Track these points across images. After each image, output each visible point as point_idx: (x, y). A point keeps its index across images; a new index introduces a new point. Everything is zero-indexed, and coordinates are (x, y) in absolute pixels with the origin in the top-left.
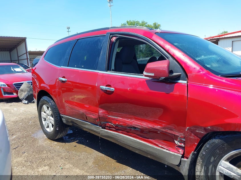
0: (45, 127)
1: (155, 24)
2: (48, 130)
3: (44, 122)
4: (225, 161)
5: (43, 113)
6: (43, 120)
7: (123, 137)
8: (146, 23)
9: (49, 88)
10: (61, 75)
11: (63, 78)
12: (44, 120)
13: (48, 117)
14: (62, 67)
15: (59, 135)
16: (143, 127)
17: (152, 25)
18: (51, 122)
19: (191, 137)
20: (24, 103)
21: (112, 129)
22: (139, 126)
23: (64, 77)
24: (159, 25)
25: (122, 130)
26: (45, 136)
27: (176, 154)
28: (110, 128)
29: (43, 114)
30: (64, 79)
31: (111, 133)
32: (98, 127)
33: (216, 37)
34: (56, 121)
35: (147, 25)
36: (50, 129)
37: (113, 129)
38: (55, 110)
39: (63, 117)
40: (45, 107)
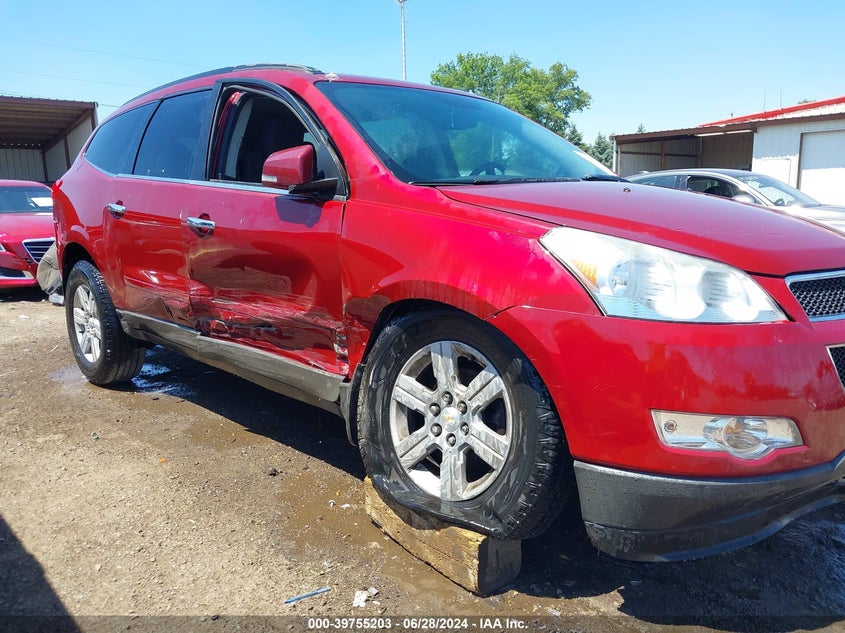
0: (83, 351)
1: (557, 69)
2: (90, 358)
3: (80, 337)
4: (407, 375)
5: (77, 310)
6: (78, 330)
7: (243, 350)
8: (526, 64)
9: (87, 237)
10: (113, 197)
11: (117, 204)
12: (82, 332)
13: (91, 320)
14: (119, 175)
15: (115, 369)
16: (275, 318)
17: (548, 72)
18: (95, 336)
19: (354, 329)
20: (54, 304)
21: (224, 335)
22: (269, 317)
23: (120, 203)
24: (574, 74)
25: (244, 337)
26: (84, 377)
27: (335, 376)
28: (218, 333)
29: (78, 314)
30: (119, 208)
31: (218, 345)
32: (194, 332)
33: (754, 117)
34: (104, 328)
35: (528, 70)
36: (94, 357)
37: (226, 335)
38: (102, 296)
39: (121, 316)
40: (81, 291)
